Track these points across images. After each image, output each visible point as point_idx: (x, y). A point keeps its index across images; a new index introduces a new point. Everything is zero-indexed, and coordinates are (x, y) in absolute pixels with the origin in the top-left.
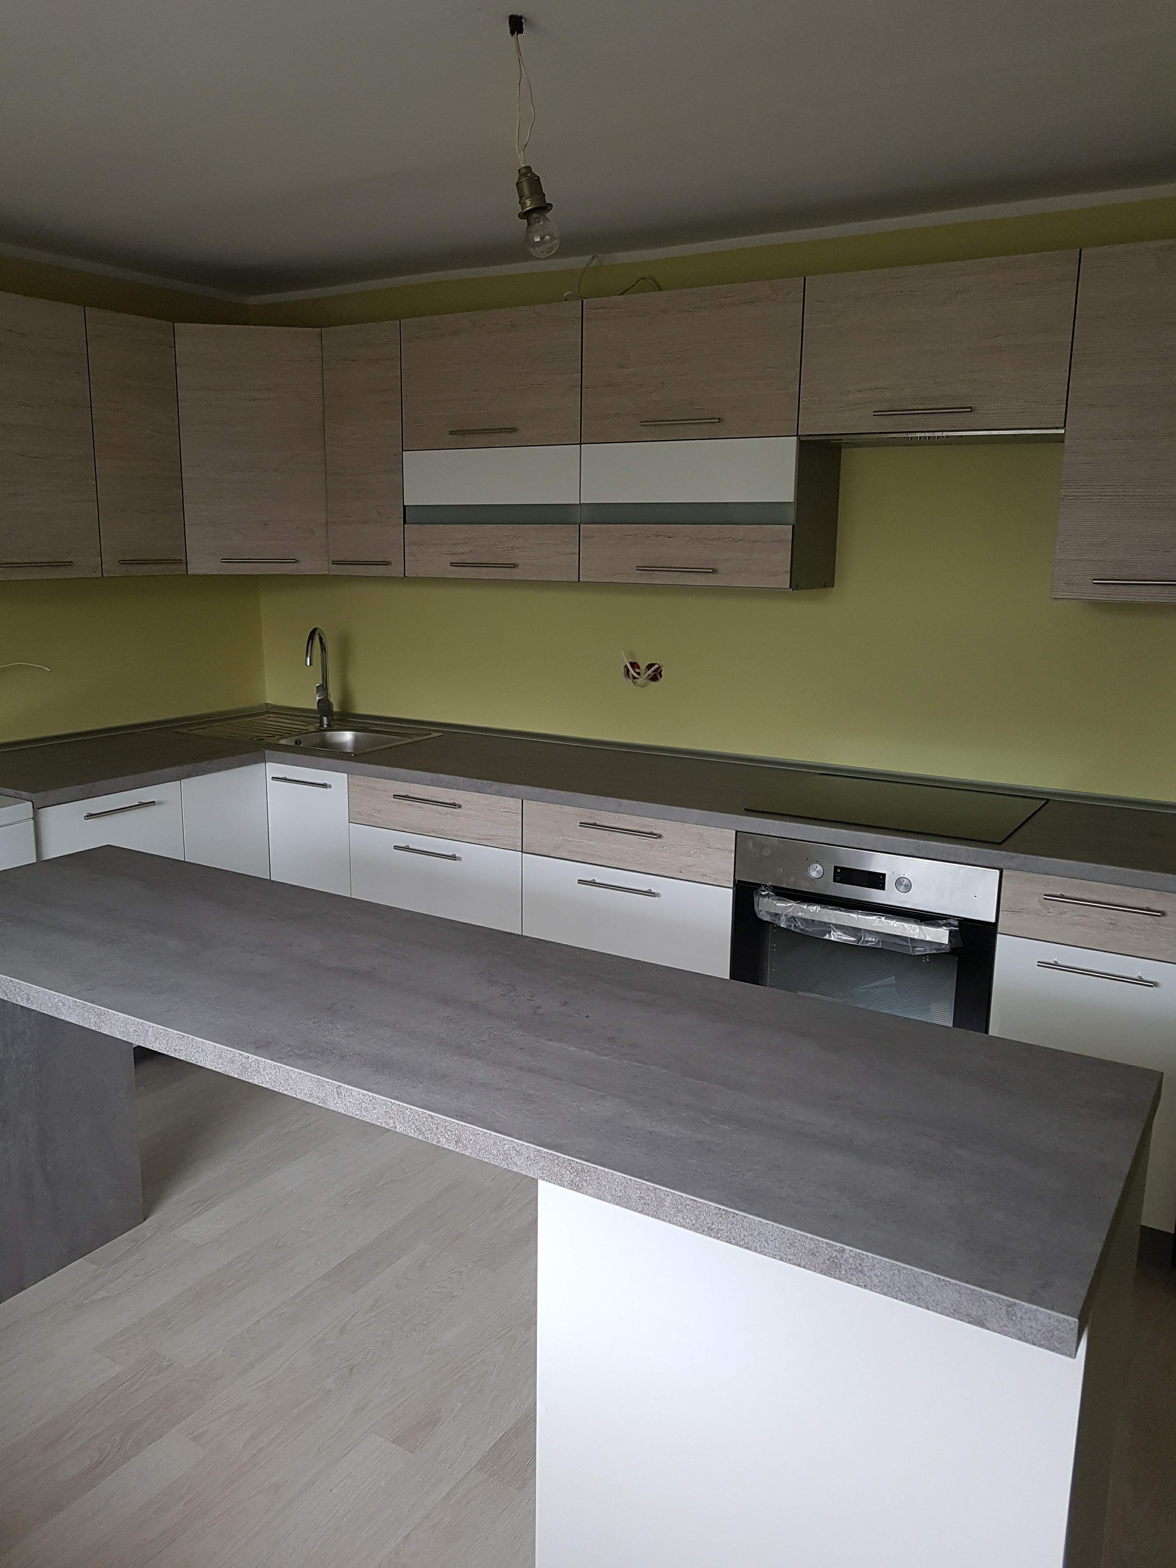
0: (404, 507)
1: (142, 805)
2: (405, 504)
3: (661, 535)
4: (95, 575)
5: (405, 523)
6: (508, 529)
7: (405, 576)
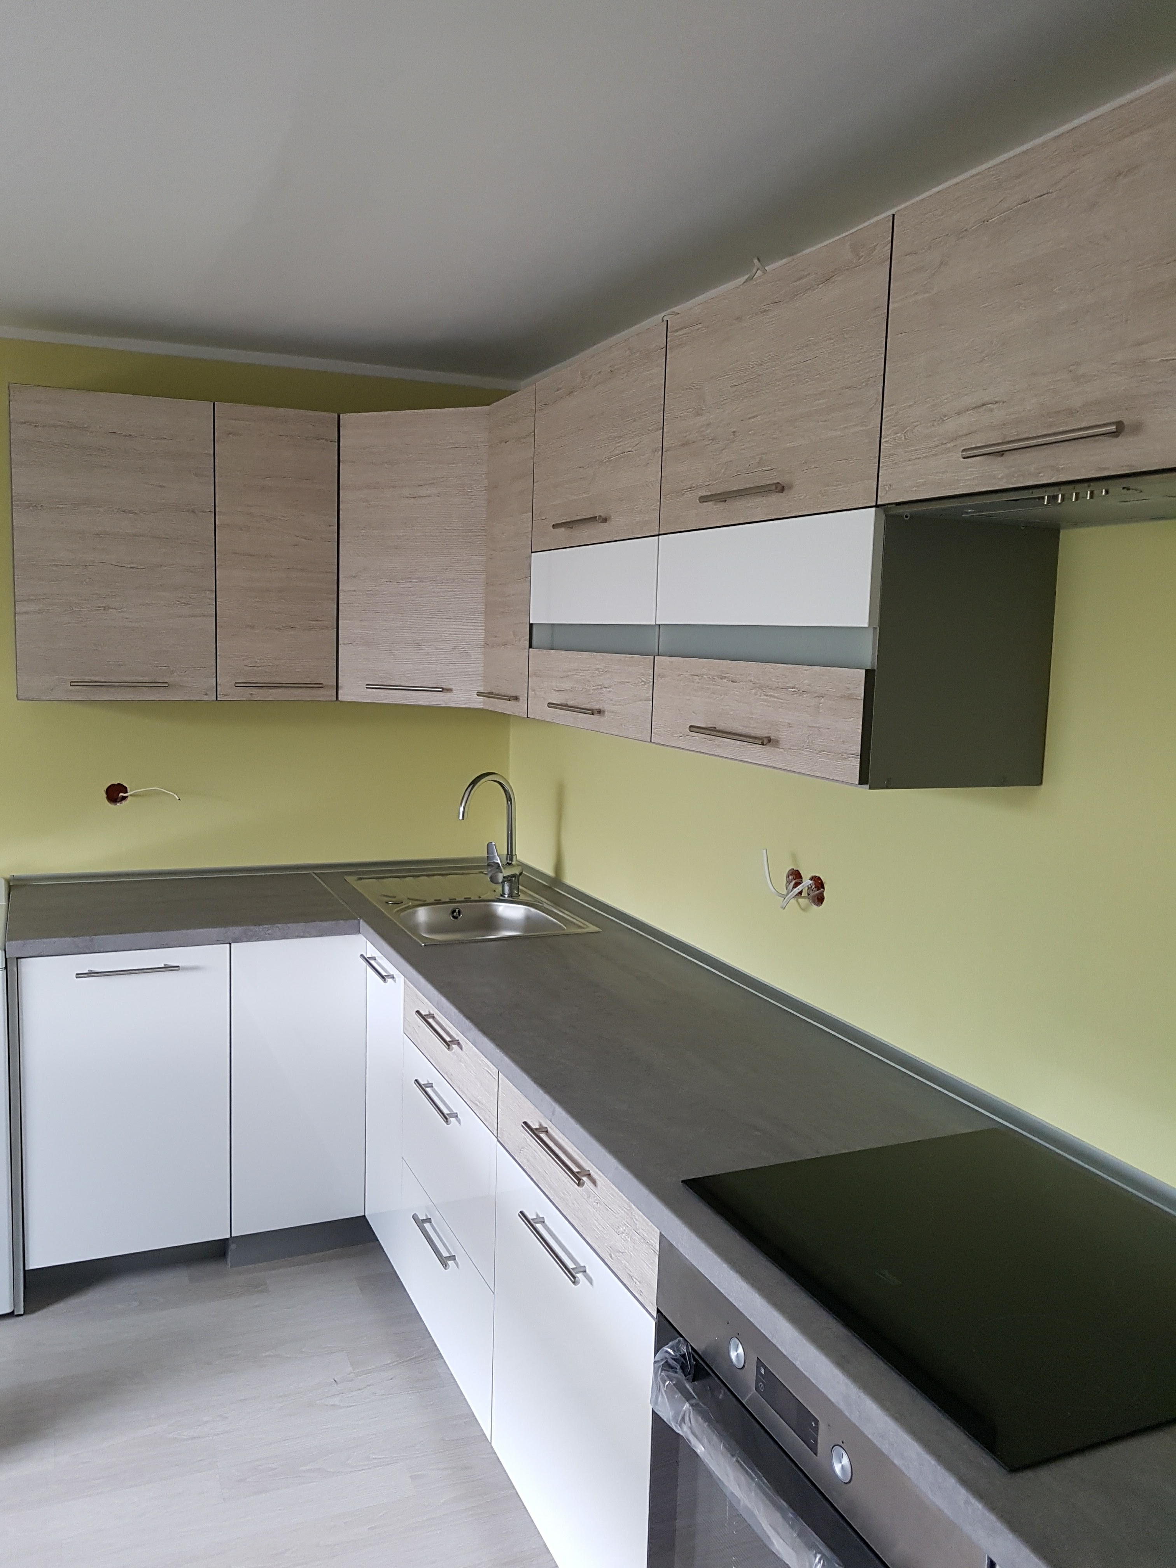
0: (531, 625)
1: (167, 968)
2: (531, 622)
3: (725, 677)
4: (206, 698)
5: (530, 646)
6: (598, 660)
7: (527, 717)
